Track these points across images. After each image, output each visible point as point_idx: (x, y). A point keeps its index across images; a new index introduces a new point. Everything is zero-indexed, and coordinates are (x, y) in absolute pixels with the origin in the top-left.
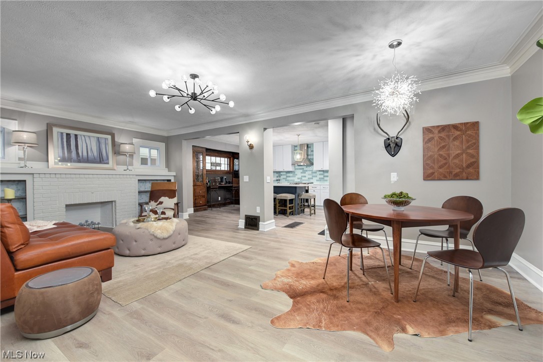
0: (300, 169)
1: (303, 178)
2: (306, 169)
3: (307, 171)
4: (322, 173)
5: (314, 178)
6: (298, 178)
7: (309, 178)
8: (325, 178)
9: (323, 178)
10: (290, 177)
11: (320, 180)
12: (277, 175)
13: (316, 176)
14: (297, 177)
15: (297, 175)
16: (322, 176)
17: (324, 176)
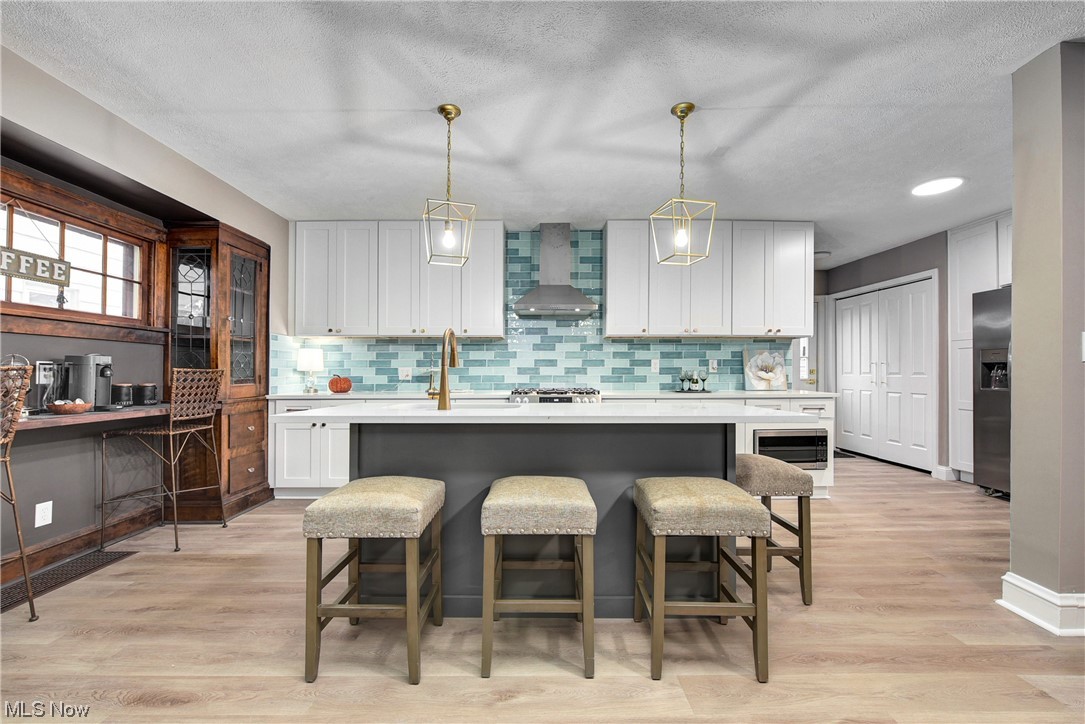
0: (529, 331)
1: (544, 371)
2: (562, 332)
3: (560, 339)
4: (624, 348)
5: (589, 369)
6: (521, 371)
7: (568, 371)
8: (639, 371)
9: (629, 371)
10: (481, 363)
11: (618, 376)
12: (420, 355)
13: (601, 363)
14: (514, 364)
15: (514, 355)
16: (625, 363)
17: (634, 363)
